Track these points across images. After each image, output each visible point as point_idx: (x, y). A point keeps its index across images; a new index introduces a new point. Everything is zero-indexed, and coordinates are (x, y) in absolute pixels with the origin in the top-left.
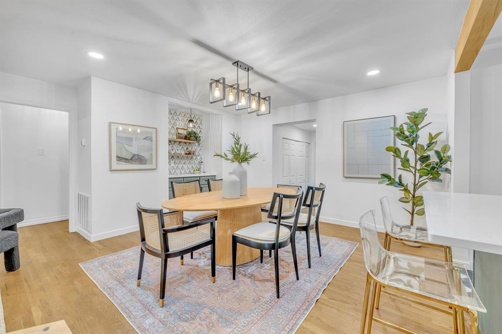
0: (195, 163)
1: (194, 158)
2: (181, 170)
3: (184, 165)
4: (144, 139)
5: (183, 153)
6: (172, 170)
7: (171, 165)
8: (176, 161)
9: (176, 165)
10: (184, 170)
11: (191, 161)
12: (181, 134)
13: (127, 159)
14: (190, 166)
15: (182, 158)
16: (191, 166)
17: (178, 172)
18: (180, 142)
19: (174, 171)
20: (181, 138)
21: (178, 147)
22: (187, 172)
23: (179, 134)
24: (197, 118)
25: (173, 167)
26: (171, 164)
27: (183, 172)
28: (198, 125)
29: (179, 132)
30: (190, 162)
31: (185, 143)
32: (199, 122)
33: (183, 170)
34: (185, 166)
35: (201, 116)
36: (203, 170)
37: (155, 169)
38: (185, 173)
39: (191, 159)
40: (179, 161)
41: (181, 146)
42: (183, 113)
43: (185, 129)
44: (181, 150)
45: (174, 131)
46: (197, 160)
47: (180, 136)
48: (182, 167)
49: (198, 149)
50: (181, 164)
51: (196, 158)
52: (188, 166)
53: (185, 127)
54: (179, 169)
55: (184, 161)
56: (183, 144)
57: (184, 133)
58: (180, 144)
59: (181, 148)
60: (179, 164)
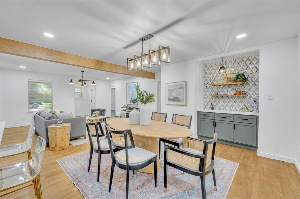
0: (248, 102)
1: (247, 97)
2: (231, 108)
3: (234, 104)
4: (179, 89)
5: (233, 94)
6: (222, 107)
8: (226, 100)
9: (226, 104)
11: (243, 100)
12: (230, 78)
13: (172, 100)
15: (232, 97)
16: (243, 104)
17: (228, 108)
19: (223, 107)
21: (227, 89)
22: (238, 109)
23: (228, 78)
24: (251, 59)
25: (222, 104)
28: (253, 66)
29: (228, 77)
30: (241, 101)
31: (236, 85)
32: (254, 62)
34: (236, 105)
36: (254, 109)
37: (186, 105)
38: (236, 110)
39: (243, 98)
40: (229, 100)
41: (231, 88)
42: (233, 60)
43: (235, 73)
44: (231, 91)
45: (223, 77)
46: (251, 99)
47: (229, 80)
48: (232, 105)
49: (254, 88)
50: (231, 102)
51: (250, 98)
52: (239, 105)
53: (236, 71)
54: (229, 106)
55: (234, 100)
56: (233, 86)
57: (234, 76)
58: (230, 86)
59: (230, 89)
60: (228, 102)
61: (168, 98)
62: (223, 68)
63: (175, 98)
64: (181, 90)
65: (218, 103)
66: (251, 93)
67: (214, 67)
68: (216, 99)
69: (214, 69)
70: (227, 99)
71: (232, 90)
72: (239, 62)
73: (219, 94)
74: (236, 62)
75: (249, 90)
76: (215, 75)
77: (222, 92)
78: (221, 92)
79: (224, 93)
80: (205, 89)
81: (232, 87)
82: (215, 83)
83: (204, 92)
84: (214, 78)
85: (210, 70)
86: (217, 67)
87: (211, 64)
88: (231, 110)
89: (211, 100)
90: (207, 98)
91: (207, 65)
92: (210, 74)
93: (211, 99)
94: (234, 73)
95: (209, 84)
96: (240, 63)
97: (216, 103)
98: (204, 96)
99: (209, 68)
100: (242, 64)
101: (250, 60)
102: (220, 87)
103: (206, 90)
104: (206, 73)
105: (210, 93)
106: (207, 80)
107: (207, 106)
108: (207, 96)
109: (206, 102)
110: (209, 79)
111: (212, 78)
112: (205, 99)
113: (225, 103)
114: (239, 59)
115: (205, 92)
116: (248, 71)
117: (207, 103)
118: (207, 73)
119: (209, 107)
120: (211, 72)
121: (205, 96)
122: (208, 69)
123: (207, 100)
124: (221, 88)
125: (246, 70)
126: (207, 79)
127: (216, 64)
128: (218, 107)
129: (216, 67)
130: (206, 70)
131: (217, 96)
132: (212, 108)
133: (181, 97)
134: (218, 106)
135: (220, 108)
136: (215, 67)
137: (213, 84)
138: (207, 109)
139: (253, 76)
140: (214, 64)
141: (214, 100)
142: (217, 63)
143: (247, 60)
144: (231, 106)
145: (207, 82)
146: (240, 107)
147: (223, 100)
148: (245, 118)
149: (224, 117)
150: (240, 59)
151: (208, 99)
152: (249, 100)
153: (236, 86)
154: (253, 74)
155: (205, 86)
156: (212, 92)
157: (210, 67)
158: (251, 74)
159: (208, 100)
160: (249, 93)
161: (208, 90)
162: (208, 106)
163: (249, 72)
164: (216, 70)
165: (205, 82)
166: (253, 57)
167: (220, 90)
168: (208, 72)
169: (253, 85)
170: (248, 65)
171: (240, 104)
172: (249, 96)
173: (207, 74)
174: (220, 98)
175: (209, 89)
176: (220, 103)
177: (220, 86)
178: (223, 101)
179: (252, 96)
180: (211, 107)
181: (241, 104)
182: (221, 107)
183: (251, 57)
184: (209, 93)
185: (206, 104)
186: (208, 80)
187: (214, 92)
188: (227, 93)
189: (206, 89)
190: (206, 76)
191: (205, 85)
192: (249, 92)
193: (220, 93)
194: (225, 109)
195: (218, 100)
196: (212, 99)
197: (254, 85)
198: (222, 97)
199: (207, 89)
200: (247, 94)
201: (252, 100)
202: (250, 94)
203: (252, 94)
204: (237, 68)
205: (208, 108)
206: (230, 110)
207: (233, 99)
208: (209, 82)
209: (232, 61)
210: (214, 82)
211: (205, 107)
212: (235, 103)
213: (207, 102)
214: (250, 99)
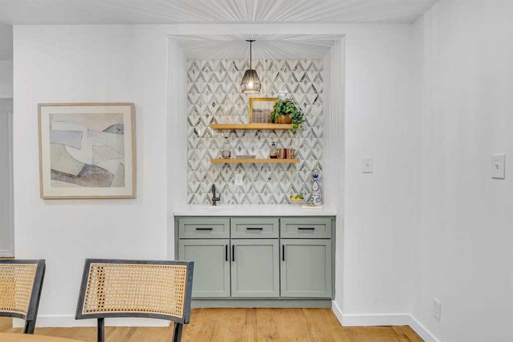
0: (299, 179)
1: (298, 166)
2: (262, 195)
3: (269, 184)
4: (103, 131)
5: (266, 155)
6: (240, 194)
7: (236, 183)
8: (250, 173)
9: (250, 184)
10: (269, 195)
11: (289, 173)
12: (261, 111)
13: (71, 176)
14: (286, 186)
15: (265, 166)
16: (289, 184)
17: (254, 198)
18: (259, 130)
19: (243, 195)
20: (260, 121)
21: (253, 141)
22: (279, 199)
23: (254, 111)
24: (305, 66)
25: (241, 187)
26: (236, 181)
27: (266, 199)
28: (309, 84)
29: (256, 108)
30: (285, 176)
31: (274, 131)
32: (311, 76)
33: (266, 194)
34: (272, 186)
35: (319, 60)
36: (315, 198)
37: (133, 198)
38: (273, 201)
39: (289, 168)
40: (256, 173)
41: (263, 140)
42: (266, 61)
43: (272, 99)
44: (261, 148)
45: (243, 107)
46: (305, 171)
47: (256, 116)
48: (264, 187)
49: (311, 143)
50: (263, 179)
51: (302, 167)
52: (280, 186)
53: (273, 94)
54: (257, 192)
55: (269, 174)
56: (265, 134)
57: (270, 107)
58: (259, 134)
59: (260, 144)
60: (256, 180)
61: (52, 171)
62: (250, 73)
63: (86, 168)
64: (113, 137)
65: (230, 184)
66: (304, 154)
67: (217, 73)
68: (225, 169)
69: (217, 79)
70: (253, 172)
71: (263, 145)
72: (279, 70)
73: (232, 156)
74: (273, 67)
75: (302, 146)
76: (220, 99)
77: (240, 149)
78: (237, 151)
79: (246, 154)
80: (191, 140)
81: (263, 136)
82: (221, 121)
83: (188, 149)
84: (217, 107)
85: (207, 79)
86: (227, 74)
87: (207, 63)
88: (261, 202)
89: (210, 173)
90: (197, 170)
91: (198, 63)
92: (207, 94)
93: (209, 170)
94: (268, 99)
95: (204, 123)
96: (282, 73)
97: (223, 184)
98: (188, 163)
99: (204, 73)
100: (286, 76)
101: (303, 69)
102: (233, 134)
103: (194, 144)
104: (195, 87)
105: (208, 153)
106: (196, 111)
107: (197, 195)
108: (197, 162)
109: (194, 183)
110: (204, 106)
111: (210, 106)
112: (191, 173)
113: (246, 182)
114: (279, 61)
115: (191, 151)
116: (299, 98)
117: (197, 184)
118: (196, 89)
119: (204, 195)
120: (209, 88)
121: (191, 162)
122: (199, 77)
123: (198, 173)
124: (237, 139)
125: (294, 95)
126: (197, 107)
127: (224, 62)
128: (230, 195)
129: (224, 73)
130: (194, 77)
131: (226, 162)
132: (215, 201)
133: (110, 166)
134: (230, 192)
135: (234, 198)
136: (221, 72)
137: (214, 123)
138: (198, 203)
139: (310, 111)
140: (217, 62)
141: (217, 173)
142: (227, 61)
143: (296, 68)
144: (262, 192)
145: (197, 118)
146: (283, 192)
147: (243, 173)
148: (307, 226)
149: (255, 226)
150: (283, 62)
151: (201, 171)
152: (302, 173)
153: (272, 134)
154: (308, 107)
155: (191, 129)
156: (214, 149)
157: (207, 71)
158: (305, 105)
159: (200, 176)
160: (301, 156)
161: (200, 142)
162: (201, 194)
163: (301, 99)
164: (224, 84)
165: (191, 118)
166: (309, 62)
167: (233, 143)
168: (201, 85)
169: (309, 134)
170: (299, 81)
171: (282, 184)
172: (302, 162)
173: (198, 92)
174: (233, 167)
175: (204, 139)
176: (233, 182)
177: (234, 131)
178: (241, 176)
179: (308, 162)
180: (211, 195)
181: (285, 183)
182: (236, 195)
183: (306, 62)
184: (204, 151)
185: (194, 188)
186: (201, 110)
187: (217, 151)
188: (251, 153)
189: (194, 138)
190: (194, 98)
191: (191, 125)
192: (301, 151)
193: (234, 152)
194: (249, 200)
195: (230, 173)
196: (214, 172)
197: (311, 134)
198: (241, 164)
199: (198, 139)
200: (298, 156)
201: (309, 173)
202: (302, 159)
203: (307, 159)
204: (275, 84)
205: (200, 198)
206: (259, 203)
207: (266, 171)
208: (204, 118)
209: (264, 64)
210: (217, 118)
211: (191, 195)
212: (272, 183)
213: (199, 181)
214: (303, 170)
